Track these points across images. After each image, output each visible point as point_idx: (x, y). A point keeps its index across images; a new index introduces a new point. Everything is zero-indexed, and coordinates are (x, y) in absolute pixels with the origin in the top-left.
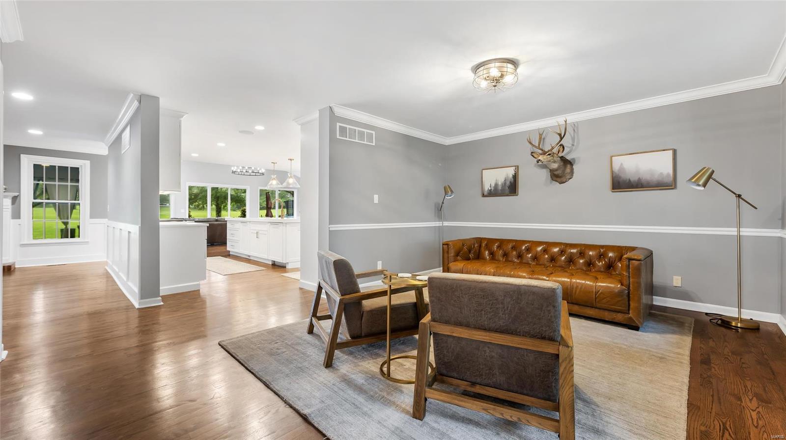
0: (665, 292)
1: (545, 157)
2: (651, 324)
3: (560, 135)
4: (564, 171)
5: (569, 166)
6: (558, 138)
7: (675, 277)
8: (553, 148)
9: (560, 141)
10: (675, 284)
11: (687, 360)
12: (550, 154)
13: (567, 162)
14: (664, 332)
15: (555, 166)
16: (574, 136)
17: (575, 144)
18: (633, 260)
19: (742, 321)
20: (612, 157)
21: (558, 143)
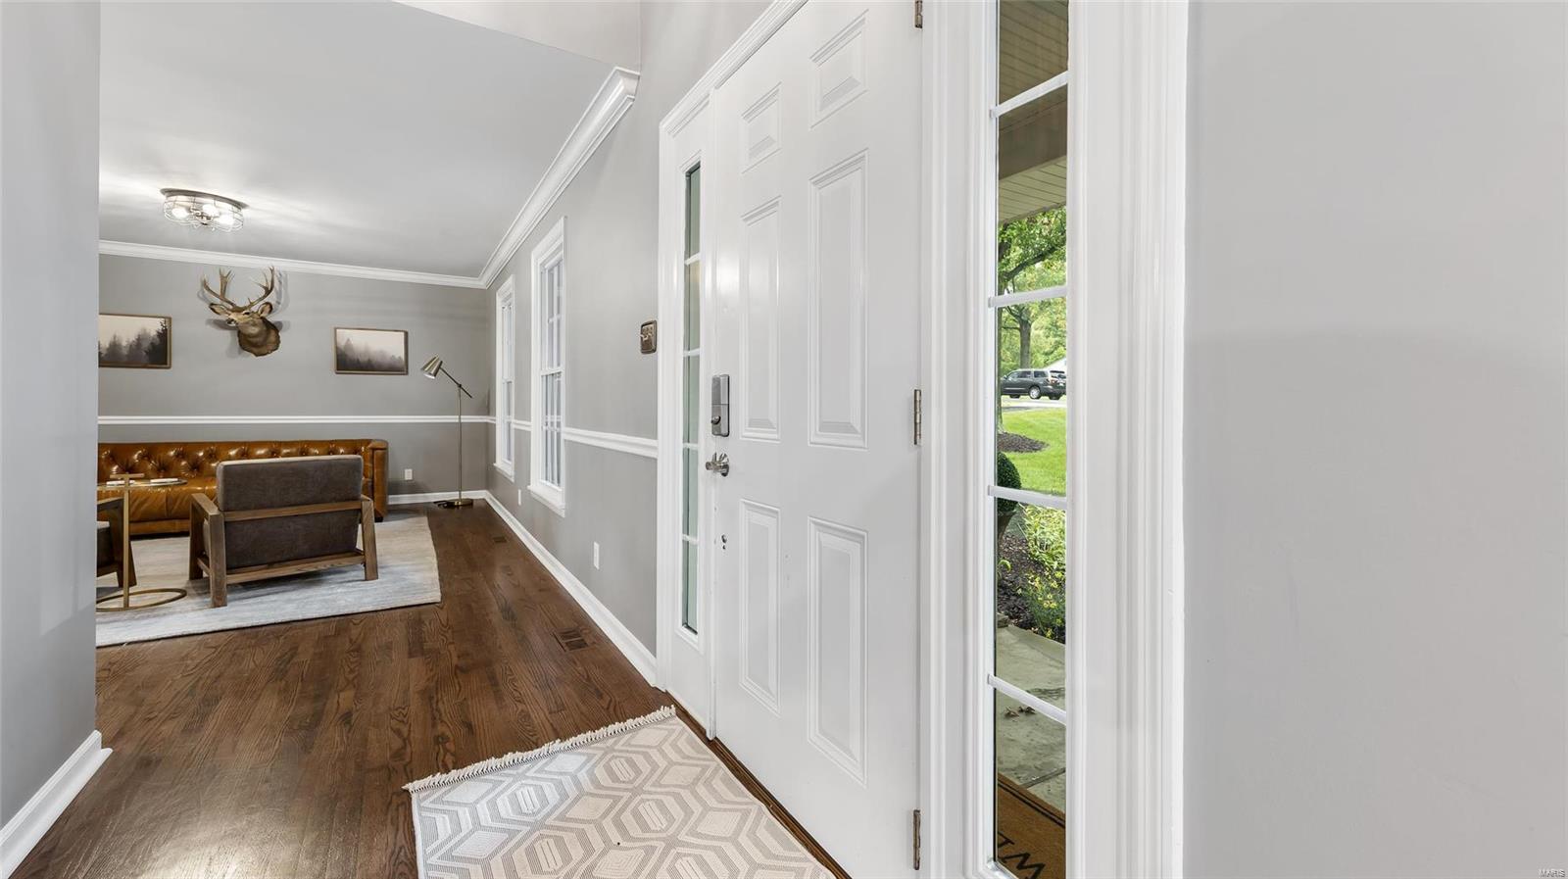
0: (397, 488)
1: (241, 316)
2: (390, 517)
3: (266, 288)
4: (266, 339)
5: (273, 333)
6: (263, 292)
7: (406, 471)
8: (252, 304)
9: (265, 297)
10: (406, 479)
11: (427, 528)
12: (247, 313)
13: (272, 328)
14: (405, 518)
15: (254, 330)
16: (280, 291)
17: (282, 301)
18: (377, 449)
19: (461, 500)
20: (336, 329)
21: (261, 299)
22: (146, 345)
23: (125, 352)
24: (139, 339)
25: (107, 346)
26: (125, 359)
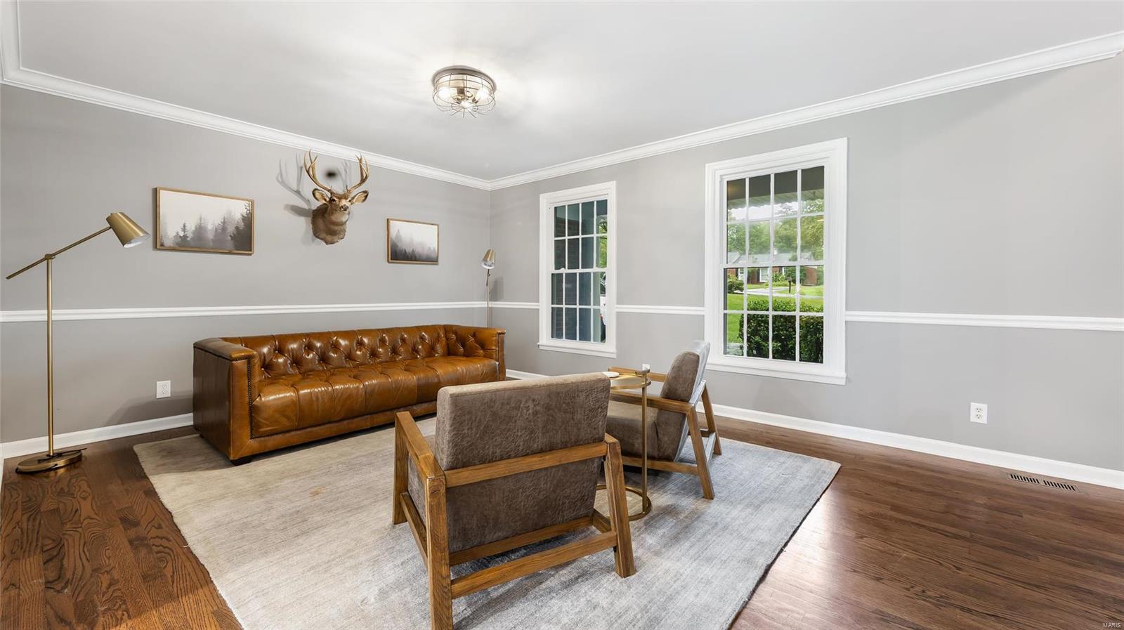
8: (349, 192)
21: (356, 187)
22: (231, 229)
23: (210, 236)
24: (224, 223)
25: (193, 229)
26: (211, 244)
